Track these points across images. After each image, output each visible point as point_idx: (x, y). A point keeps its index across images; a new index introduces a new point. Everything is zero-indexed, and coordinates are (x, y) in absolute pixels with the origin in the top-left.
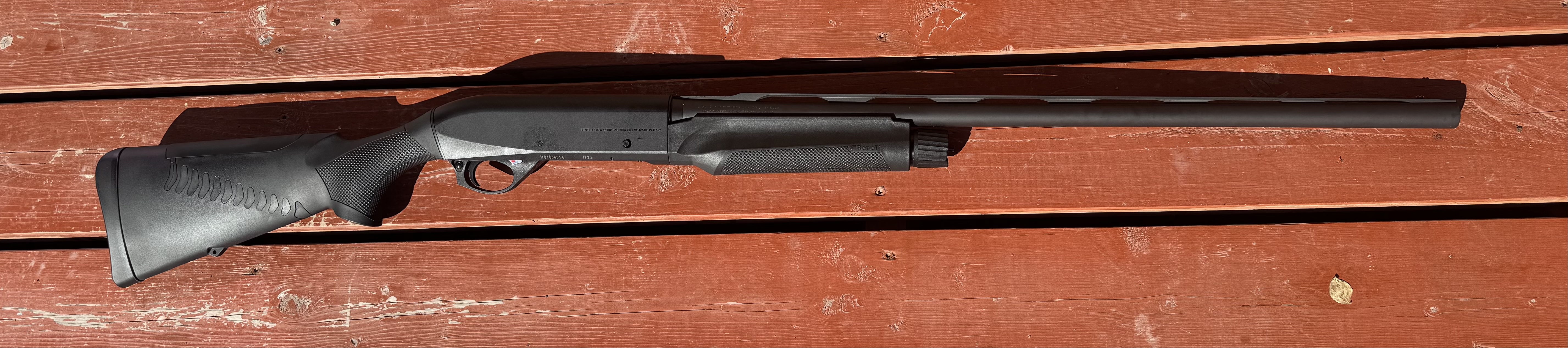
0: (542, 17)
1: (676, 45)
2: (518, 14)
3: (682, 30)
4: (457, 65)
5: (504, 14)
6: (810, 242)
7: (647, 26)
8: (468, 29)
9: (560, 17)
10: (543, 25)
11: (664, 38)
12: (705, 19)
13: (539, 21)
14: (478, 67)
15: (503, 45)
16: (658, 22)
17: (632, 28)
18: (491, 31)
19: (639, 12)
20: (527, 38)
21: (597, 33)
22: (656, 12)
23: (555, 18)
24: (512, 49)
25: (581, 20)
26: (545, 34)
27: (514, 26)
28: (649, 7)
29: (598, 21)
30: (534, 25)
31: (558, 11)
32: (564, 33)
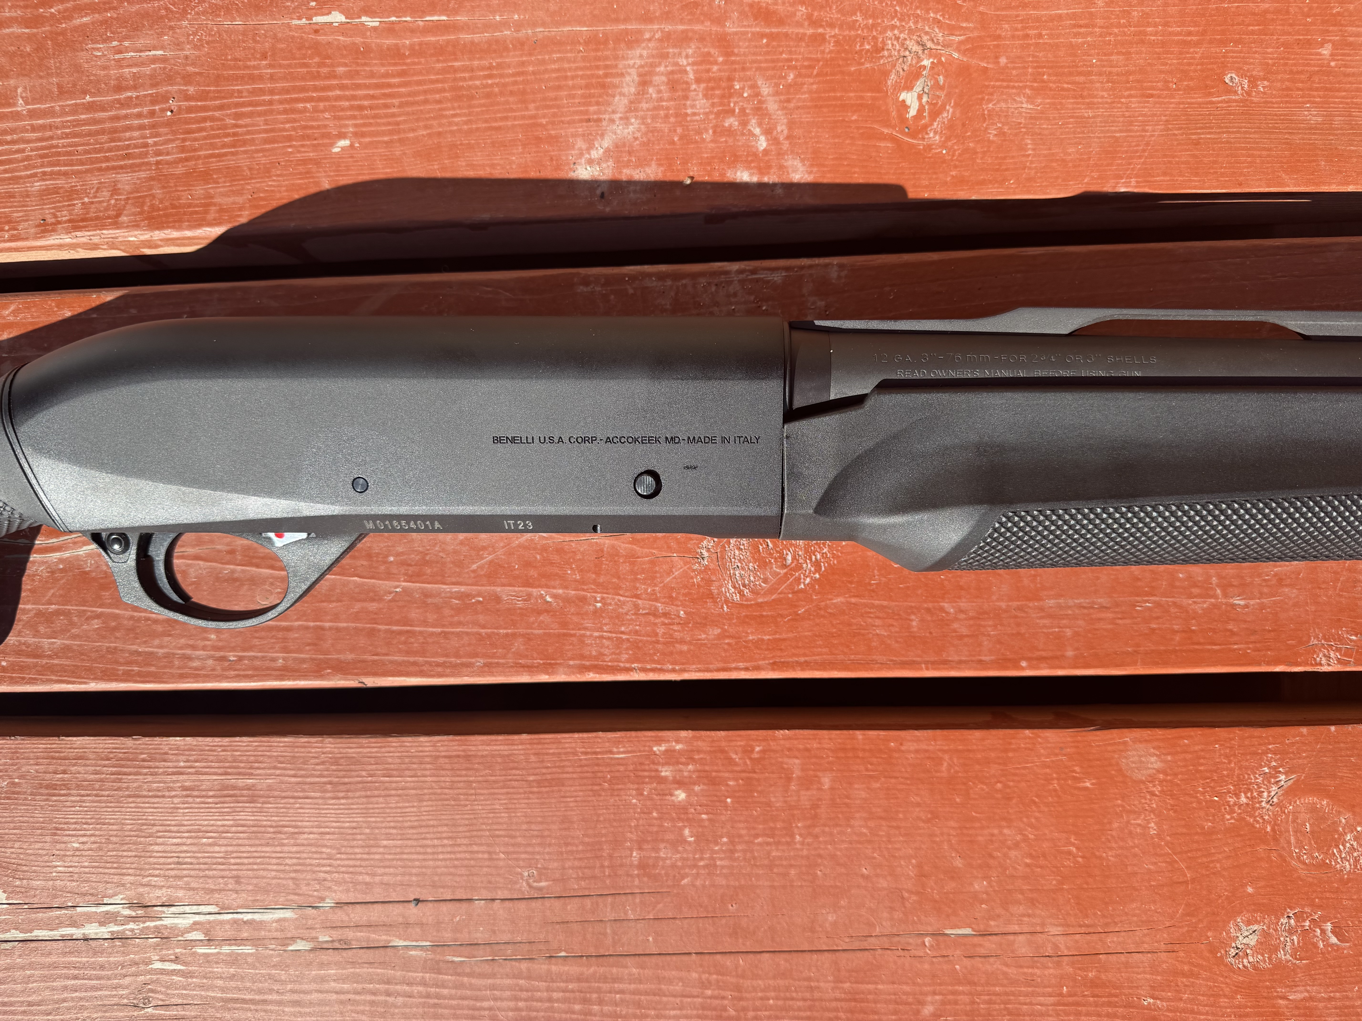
0: (350, 75)
1: (755, 155)
2: (281, 66)
3: (772, 106)
4: (116, 225)
5: (239, 68)
6: (1189, 756)
7: (666, 95)
8: (139, 116)
9: (402, 74)
10: (354, 98)
11: (719, 131)
12: (842, 73)
13: (343, 87)
14: (173, 227)
15: (243, 162)
16: (698, 81)
17: (620, 103)
18: (204, 119)
19: (638, 52)
20: (308, 137)
21: (515, 118)
22: (690, 51)
23: (386, 75)
24: (267, 172)
25: (464, 79)
26: (364, 125)
27: (271, 103)
28: (667, 37)
29: (515, 83)
30: (327, 99)
31: (396, 54)
32: (418, 120)
